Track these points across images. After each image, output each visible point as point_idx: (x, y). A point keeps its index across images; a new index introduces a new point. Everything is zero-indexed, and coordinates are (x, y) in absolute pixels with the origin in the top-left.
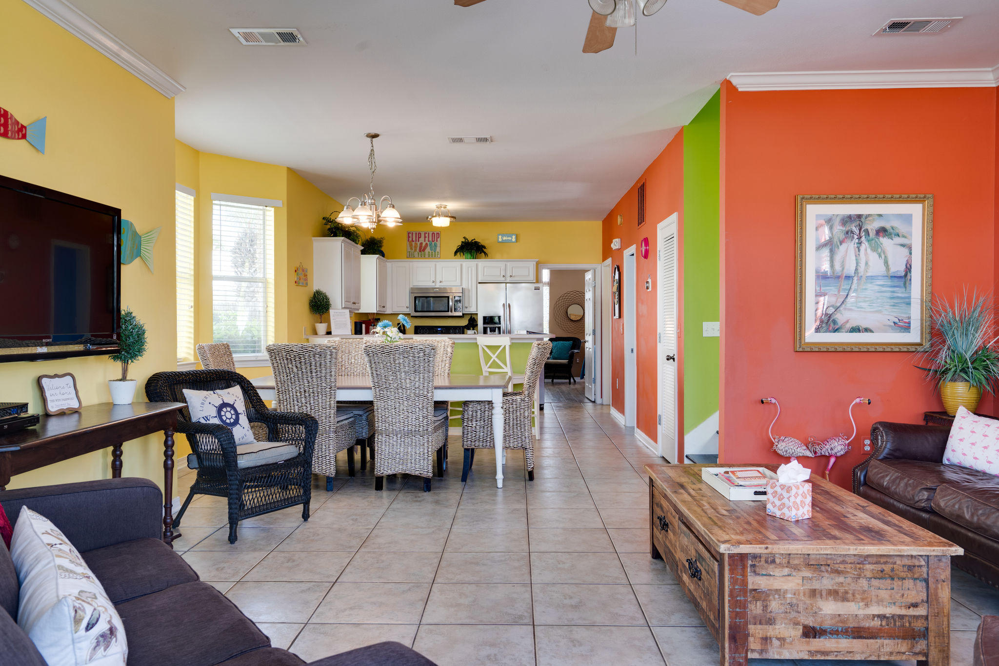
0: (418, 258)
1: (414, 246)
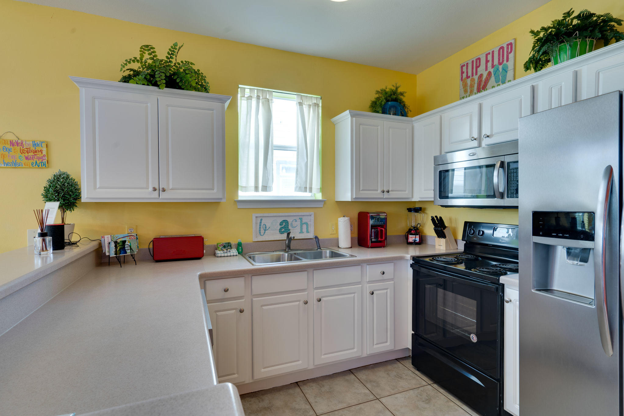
1: (469, 84)
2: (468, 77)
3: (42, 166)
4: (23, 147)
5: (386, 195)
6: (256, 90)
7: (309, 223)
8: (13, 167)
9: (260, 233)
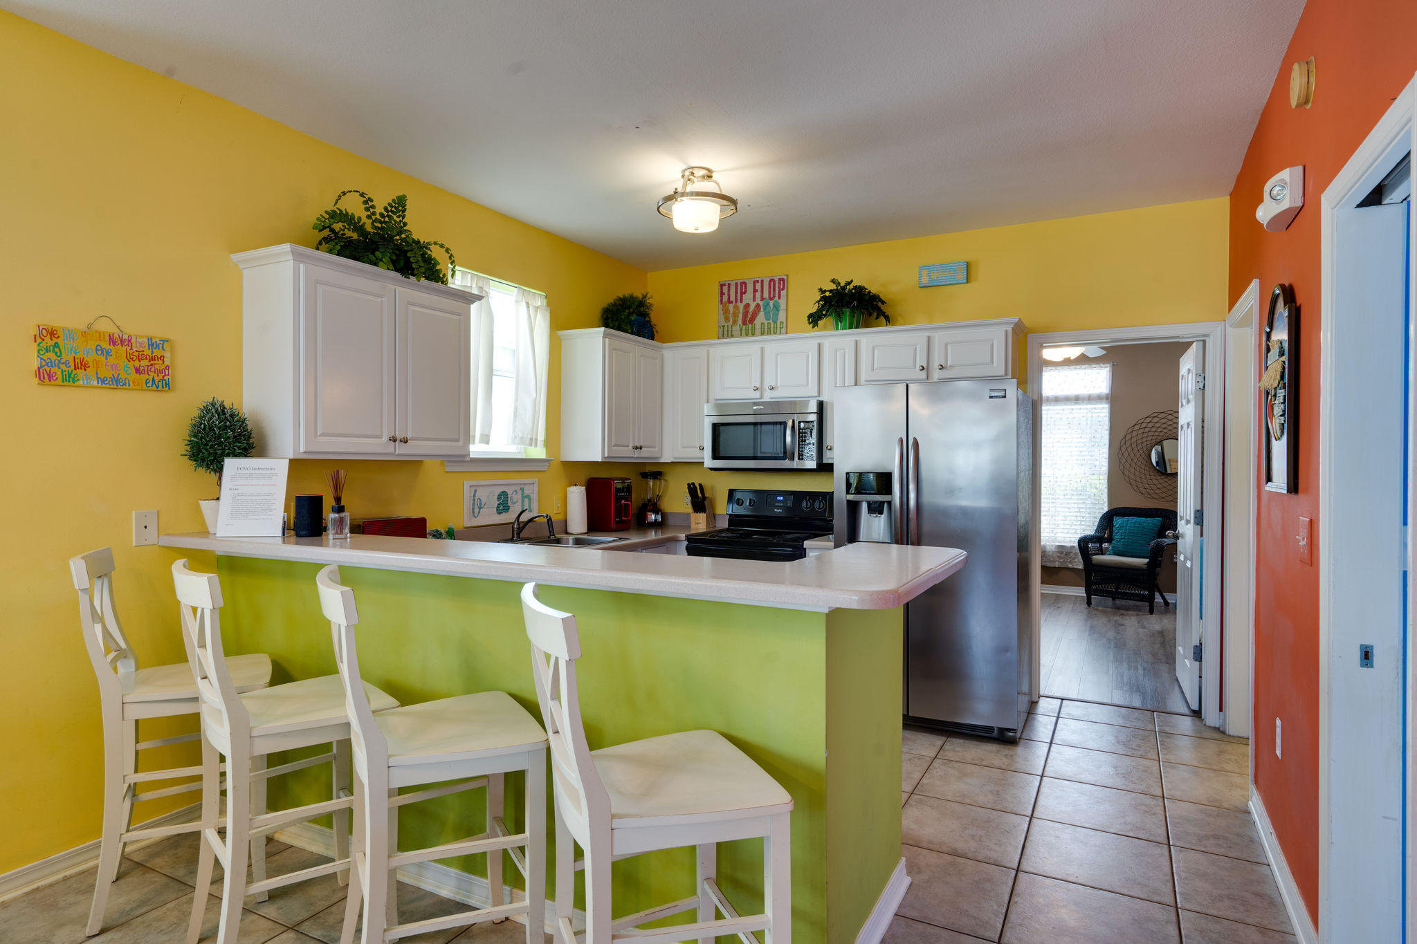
0: (740, 336)
1: (732, 312)
2: (730, 302)
3: (163, 387)
4: (131, 349)
5: (637, 454)
6: (469, 276)
7: (531, 495)
8: (112, 386)
9: (473, 513)
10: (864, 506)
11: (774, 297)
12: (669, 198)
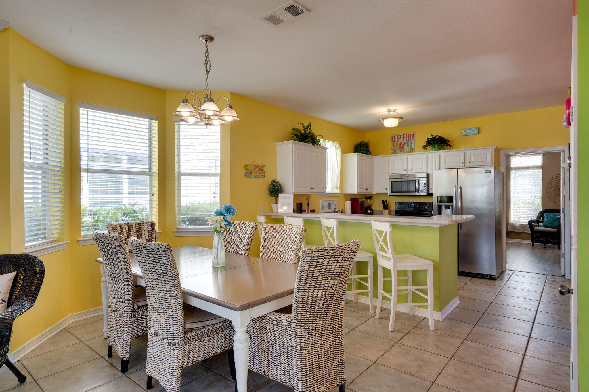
0: (399, 153)
1: (396, 145)
2: (395, 141)
3: (264, 177)
4: (259, 168)
5: (366, 191)
7: (336, 204)
8: (256, 177)
9: (323, 209)
10: (443, 207)
11: (410, 140)
12: (383, 119)
